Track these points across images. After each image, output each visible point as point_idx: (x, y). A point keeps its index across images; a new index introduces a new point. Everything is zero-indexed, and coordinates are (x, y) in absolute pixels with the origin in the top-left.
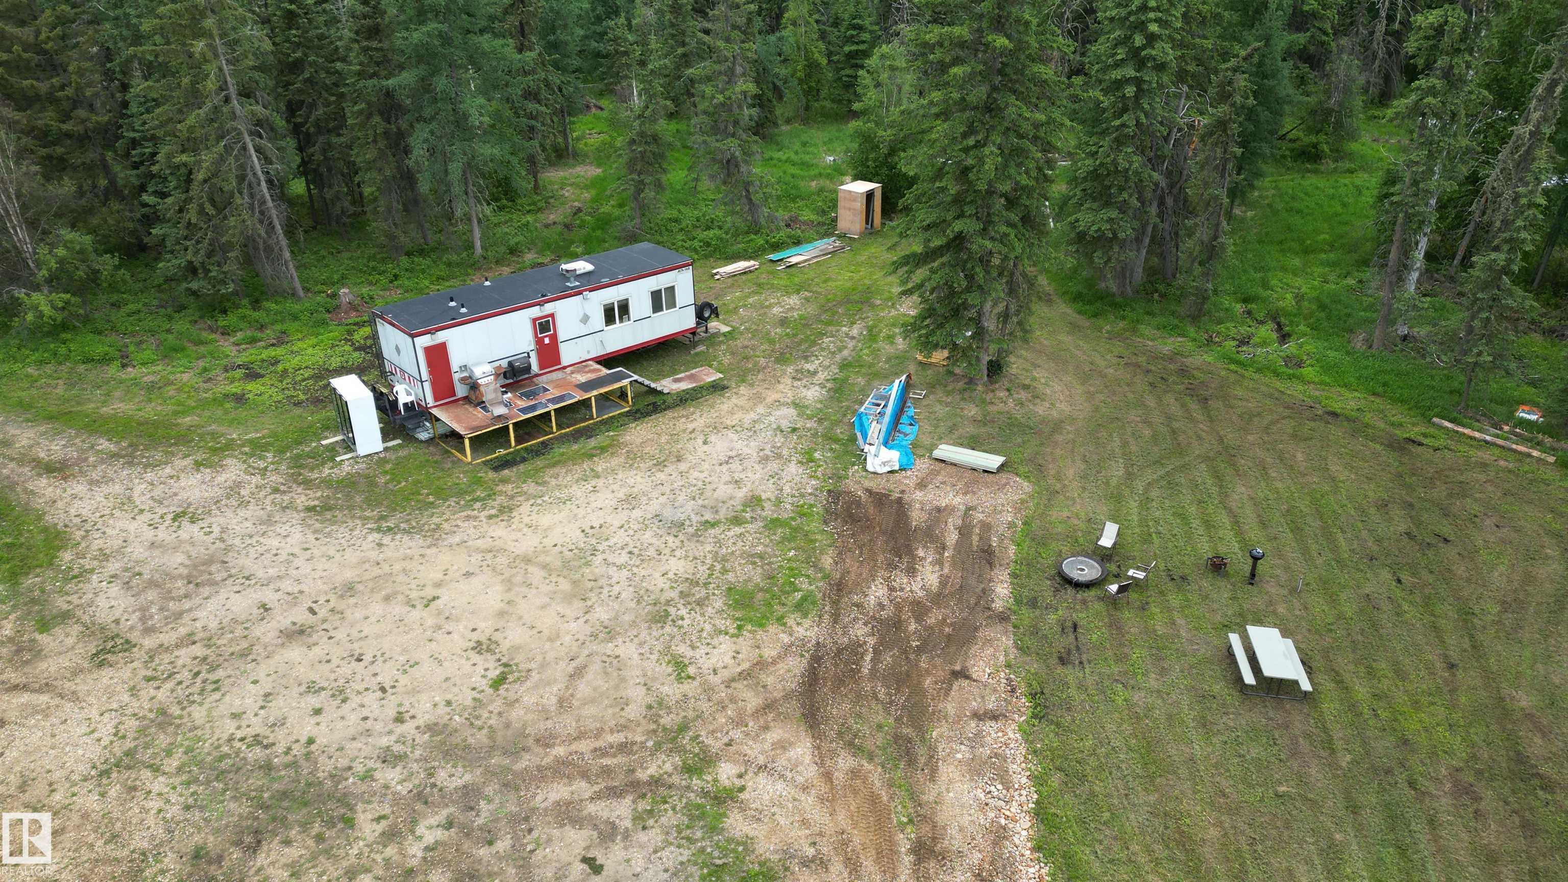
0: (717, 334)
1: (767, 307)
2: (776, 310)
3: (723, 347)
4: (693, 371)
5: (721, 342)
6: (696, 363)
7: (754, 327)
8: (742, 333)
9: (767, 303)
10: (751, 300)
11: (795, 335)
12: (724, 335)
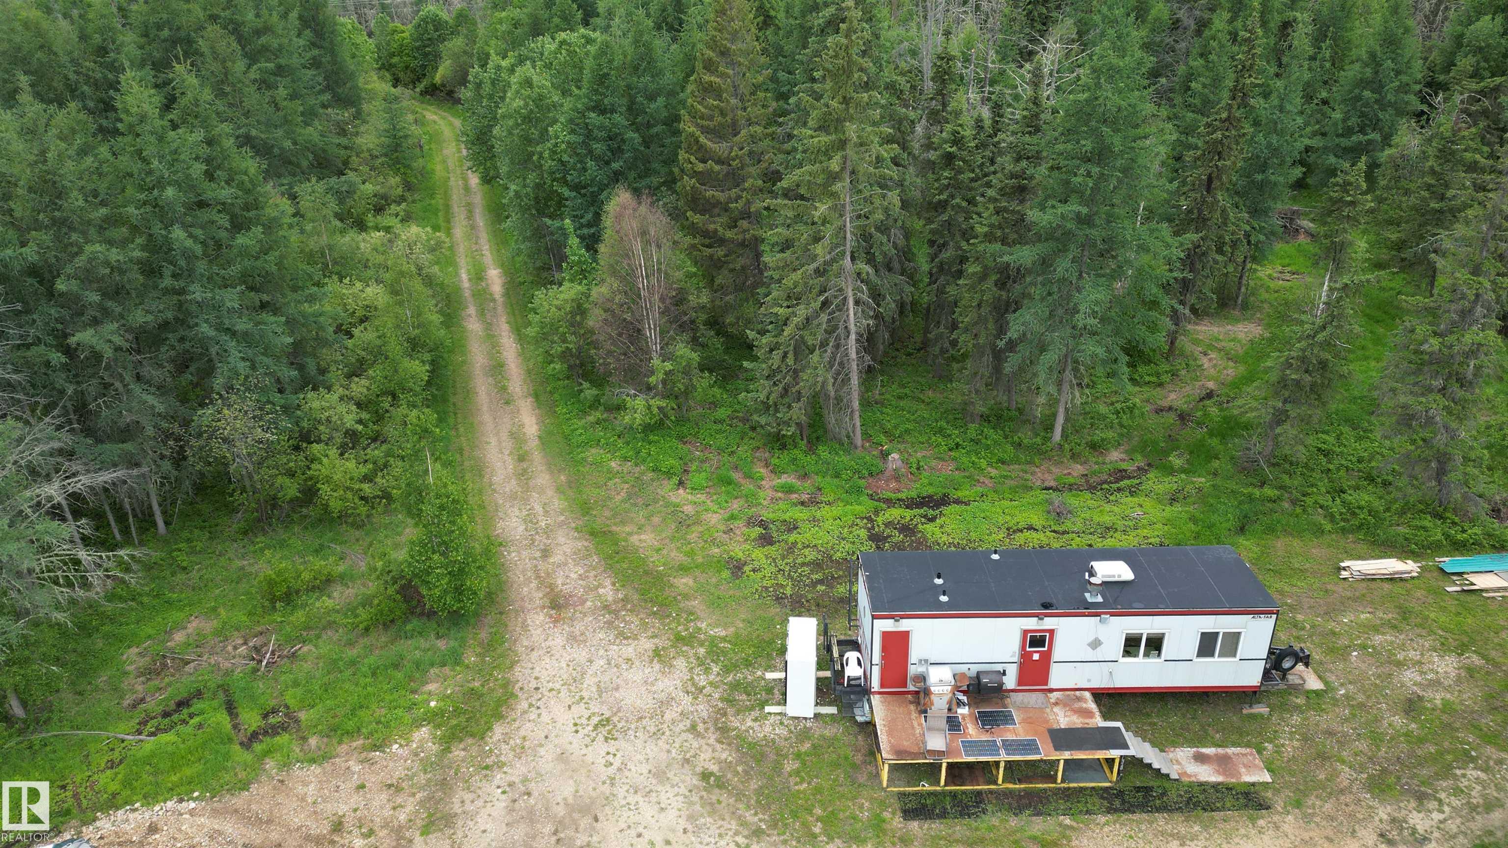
0: (1296, 689)
1: (1400, 664)
2: (1410, 676)
3: (1296, 719)
4: (1231, 751)
5: (1297, 708)
6: (1241, 733)
7: (1361, 698)
8: (1335, 702)
9: (1400, 657)
10: (1378, 639)
11: (1421, 741)
12: (1308, 694)
